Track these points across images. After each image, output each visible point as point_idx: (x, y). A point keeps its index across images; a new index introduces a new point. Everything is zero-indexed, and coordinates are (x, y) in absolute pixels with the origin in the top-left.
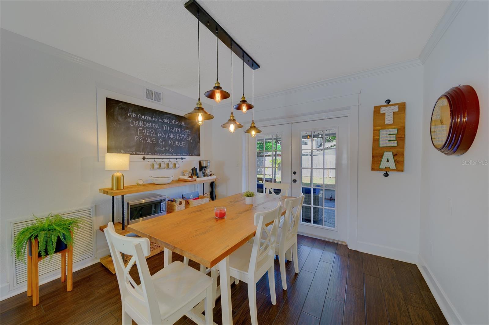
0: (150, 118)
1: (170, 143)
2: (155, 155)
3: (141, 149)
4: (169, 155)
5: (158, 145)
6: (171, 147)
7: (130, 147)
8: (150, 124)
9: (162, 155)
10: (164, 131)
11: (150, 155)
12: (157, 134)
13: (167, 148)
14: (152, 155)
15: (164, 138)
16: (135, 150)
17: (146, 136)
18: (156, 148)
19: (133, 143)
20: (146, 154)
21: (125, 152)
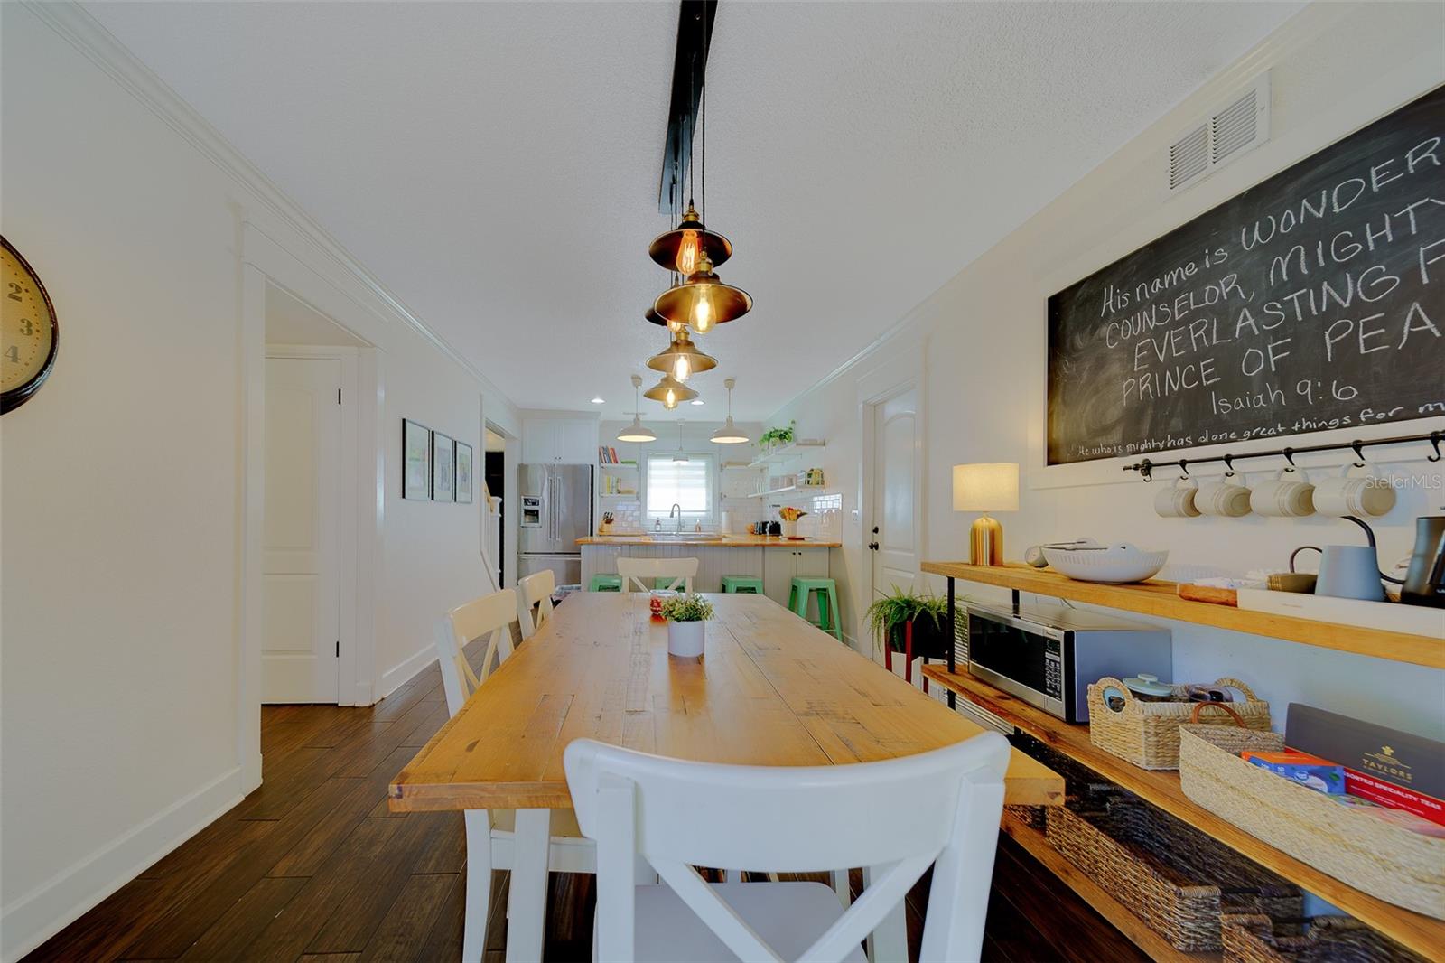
0: (1190, 271)
1: (1329, 343)
2: (1211, 443)
3: (1146, 427)
4: (1324, 428)
5: (1232, 384)
6: (1348, 364)
7: (1105, 430)
8: (1188, 298)
9: (1258, 437)
10: (1278, 292)
11: (1184, 447)
12: (1226, 330)
13: (1304, 387)
14: (1197, 444)
15: (1276, 335)
16: (1123, 438)
17: (1171, 364)
18: (1220, 405)
19: (1114, 413)
20: (1166, 449)
21: (1090, 452)
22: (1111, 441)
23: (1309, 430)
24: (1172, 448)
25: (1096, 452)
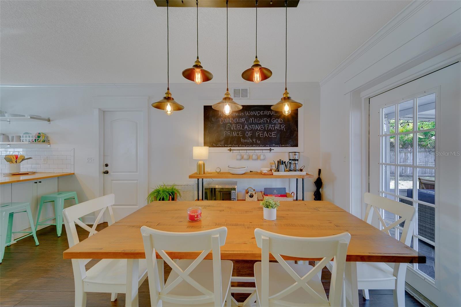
0: (237, 114)
1: (257, 134)
2: (241, 147)
5: (244, 137)
6: (259, 138)
7: (220, 141)
8: (237, 119)
9: (248, 147)
10: (251, 124)
11: (237, 147)
12: (243, 127)
13: (254, 140)
14: (239, 147)
15: (250, 131)
16: (224, 143)
17: (234, 131)
18: (242, 140)
19: (222, 138)
20: (233, 147)
21: (216, 145)
22: (221, 144)
23: (255, 147)
24: (234, 147)
25: (217, 145)
